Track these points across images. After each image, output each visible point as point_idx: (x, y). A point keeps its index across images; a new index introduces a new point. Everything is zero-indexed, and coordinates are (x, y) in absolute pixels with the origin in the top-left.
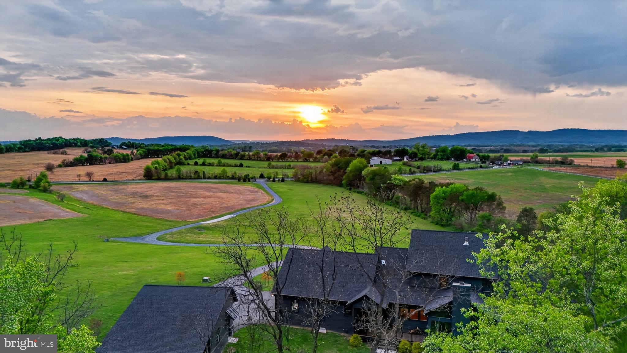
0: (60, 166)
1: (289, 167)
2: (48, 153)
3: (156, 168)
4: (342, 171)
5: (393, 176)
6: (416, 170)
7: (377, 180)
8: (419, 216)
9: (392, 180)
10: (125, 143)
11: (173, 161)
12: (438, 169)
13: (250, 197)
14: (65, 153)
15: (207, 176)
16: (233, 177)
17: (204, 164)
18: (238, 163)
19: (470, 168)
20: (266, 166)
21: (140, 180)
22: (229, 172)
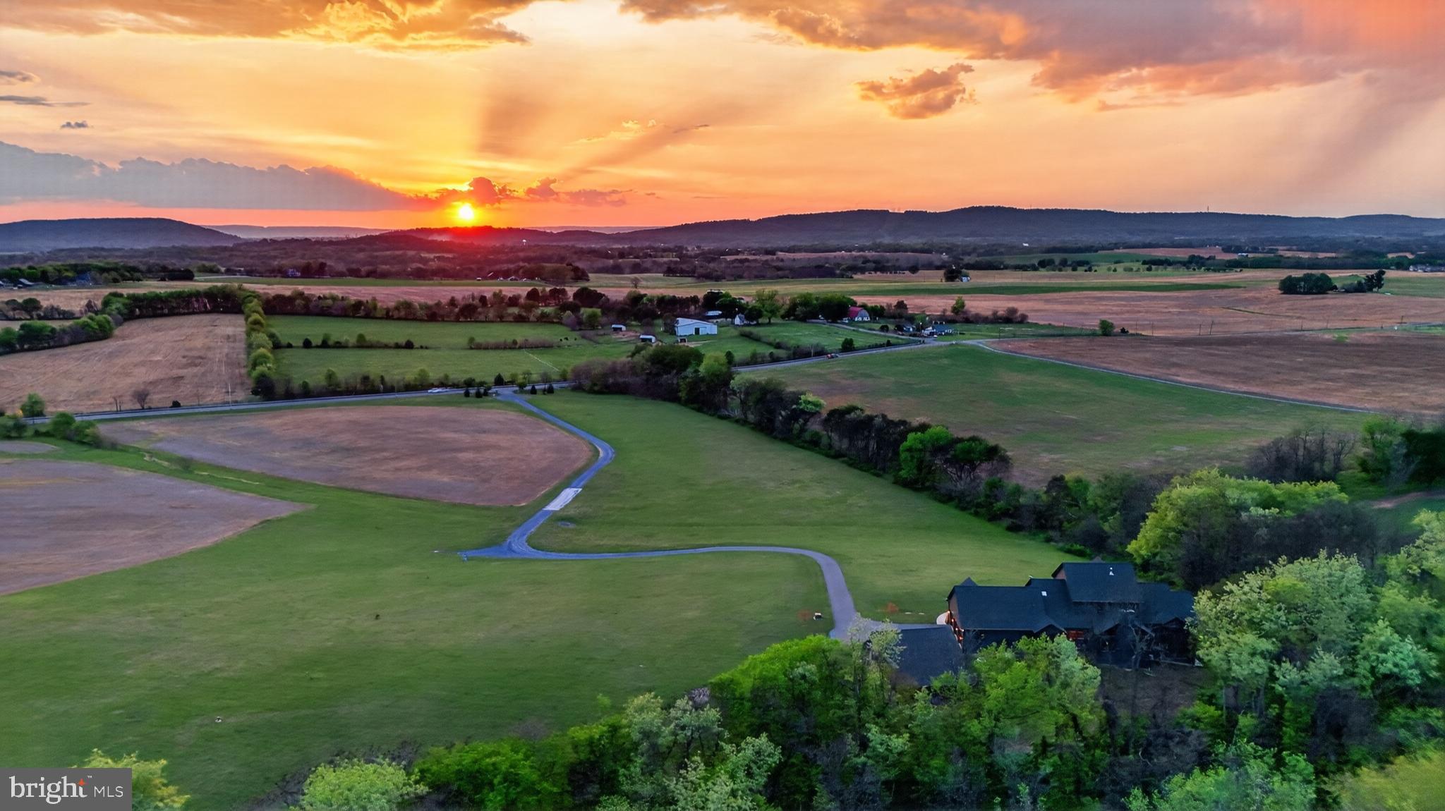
1: (513, 346)
5: (801, 397)
7: (772, 402)
9: (800, 403)
16: (441, 386)
17: (325, 345)
18: (402, 341)
19: (871, 347)
20: (464, 341)
21: (250, 402)
22: (434, 375)
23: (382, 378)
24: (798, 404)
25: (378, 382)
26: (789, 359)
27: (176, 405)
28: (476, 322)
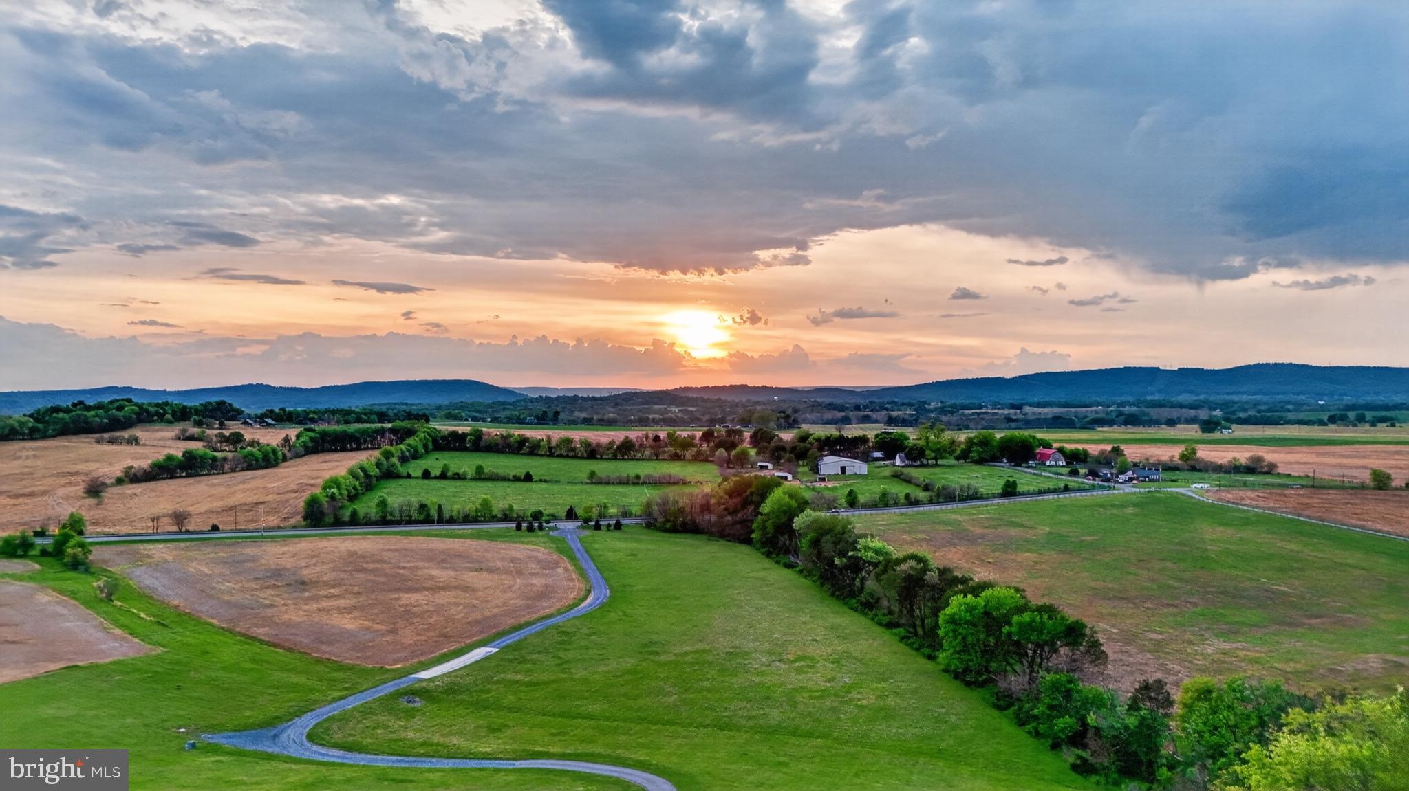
0: (119, 481)
1: (637, 481)
2: (98, 441)
3: (332, 497)
4: (751, 508)
5: (862, 541)
6: (922, 495)
7: (827, 546)
8: (917, 650)
9: (859, 550)
10: (272, 411)
11: (375, 471)
12: (971, 492)
13: (537, 582)
14: (134, 441)
15: (446, 515)
16: (506, 518)
17: (443, 476)
18: (521, 473)
19: (1041, 492)
20: (584, 476)
21: (295, 527)
22: (498, 506)
23: (440, 507)
24: (855, 549)
25: (434, 513)
26: (931, 502)
27: (215, 528)
28: (632, 459)
